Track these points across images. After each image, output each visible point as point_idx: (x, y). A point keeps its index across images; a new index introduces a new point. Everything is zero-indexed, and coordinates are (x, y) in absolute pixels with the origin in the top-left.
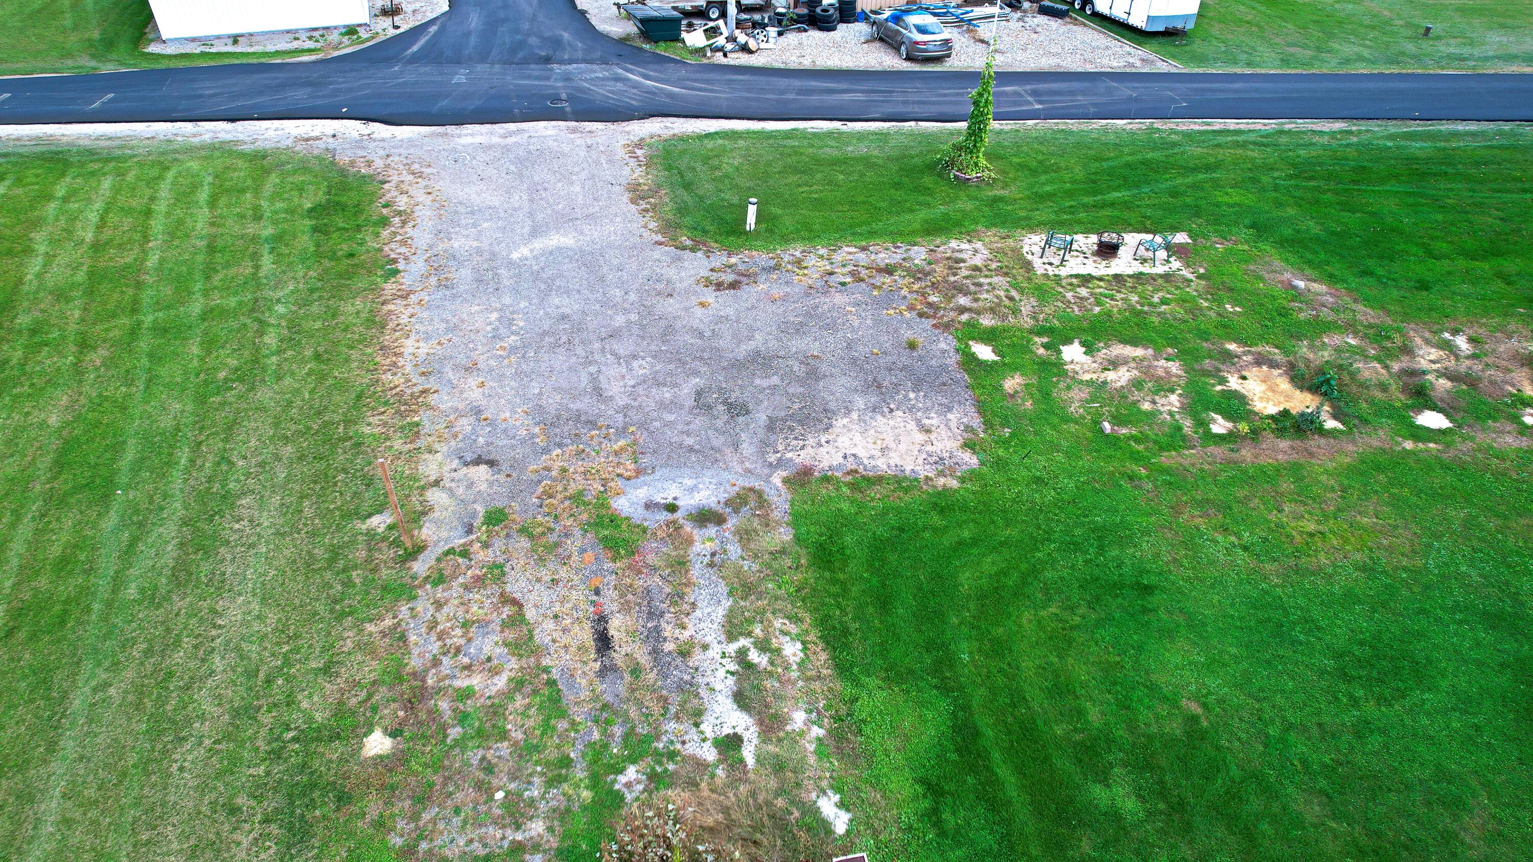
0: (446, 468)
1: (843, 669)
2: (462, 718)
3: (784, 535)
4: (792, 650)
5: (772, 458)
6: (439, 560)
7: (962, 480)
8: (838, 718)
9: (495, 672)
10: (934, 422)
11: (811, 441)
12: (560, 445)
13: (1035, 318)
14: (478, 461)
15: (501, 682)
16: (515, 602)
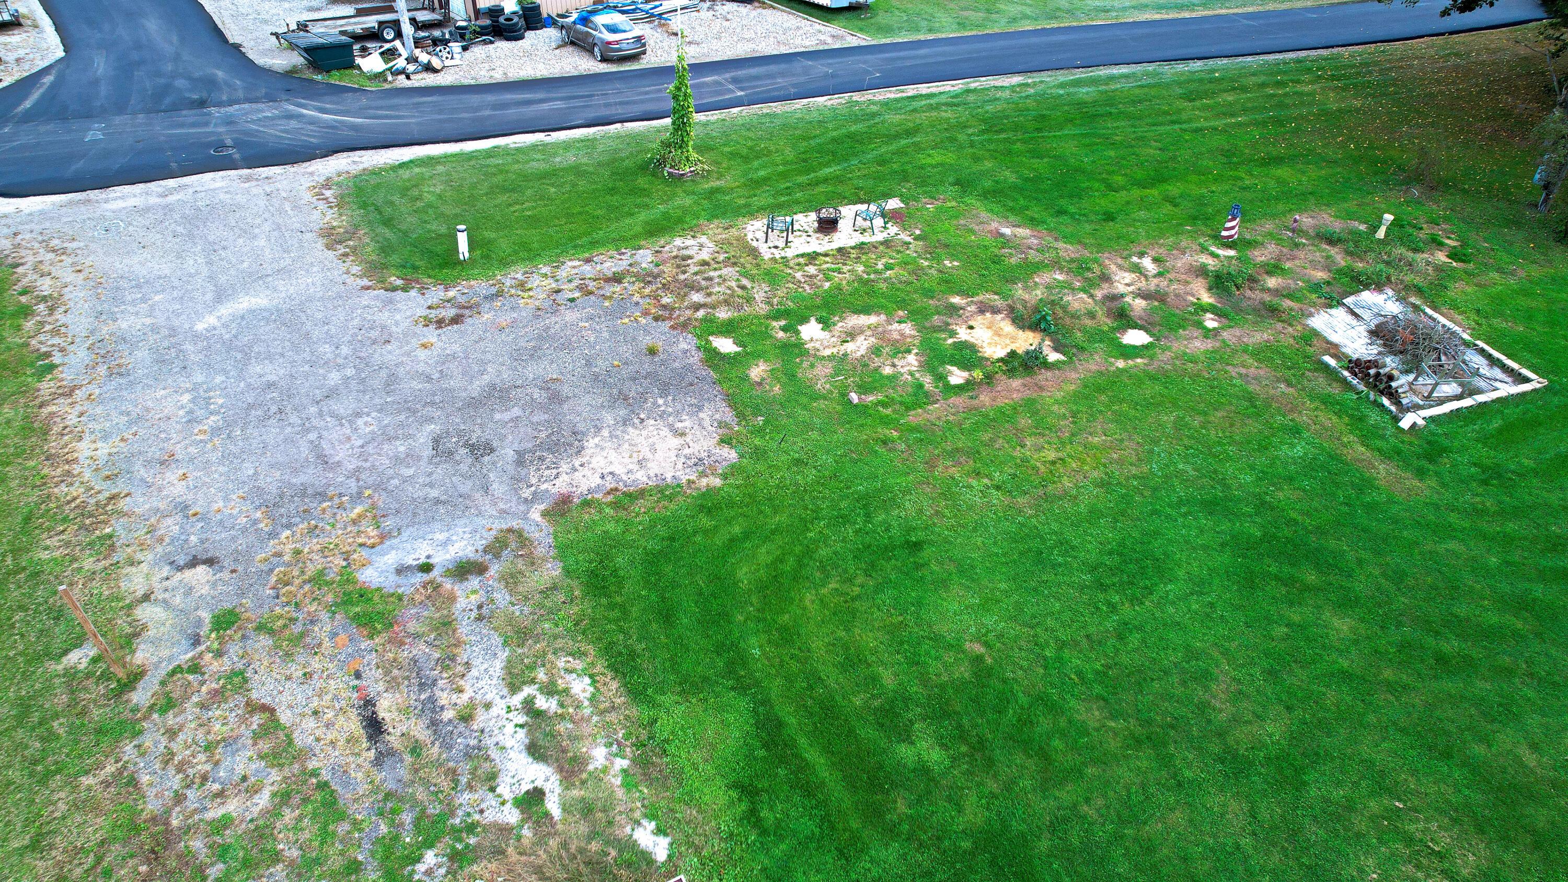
0: (155, 579)
1: (636, 694)
2: (221, 852)
3: (552, 571)
4: (581, 687)
5: (527, 493)
6: (163, 683)
7: (724, 477)
8: (640, 745)
9: (255, 790)
10: (688, 424)
11: (565, 467)
12: (288, 526)
13: (769, 303)
14: (193, 563)
15: (263, 800)
16: (264, 708)
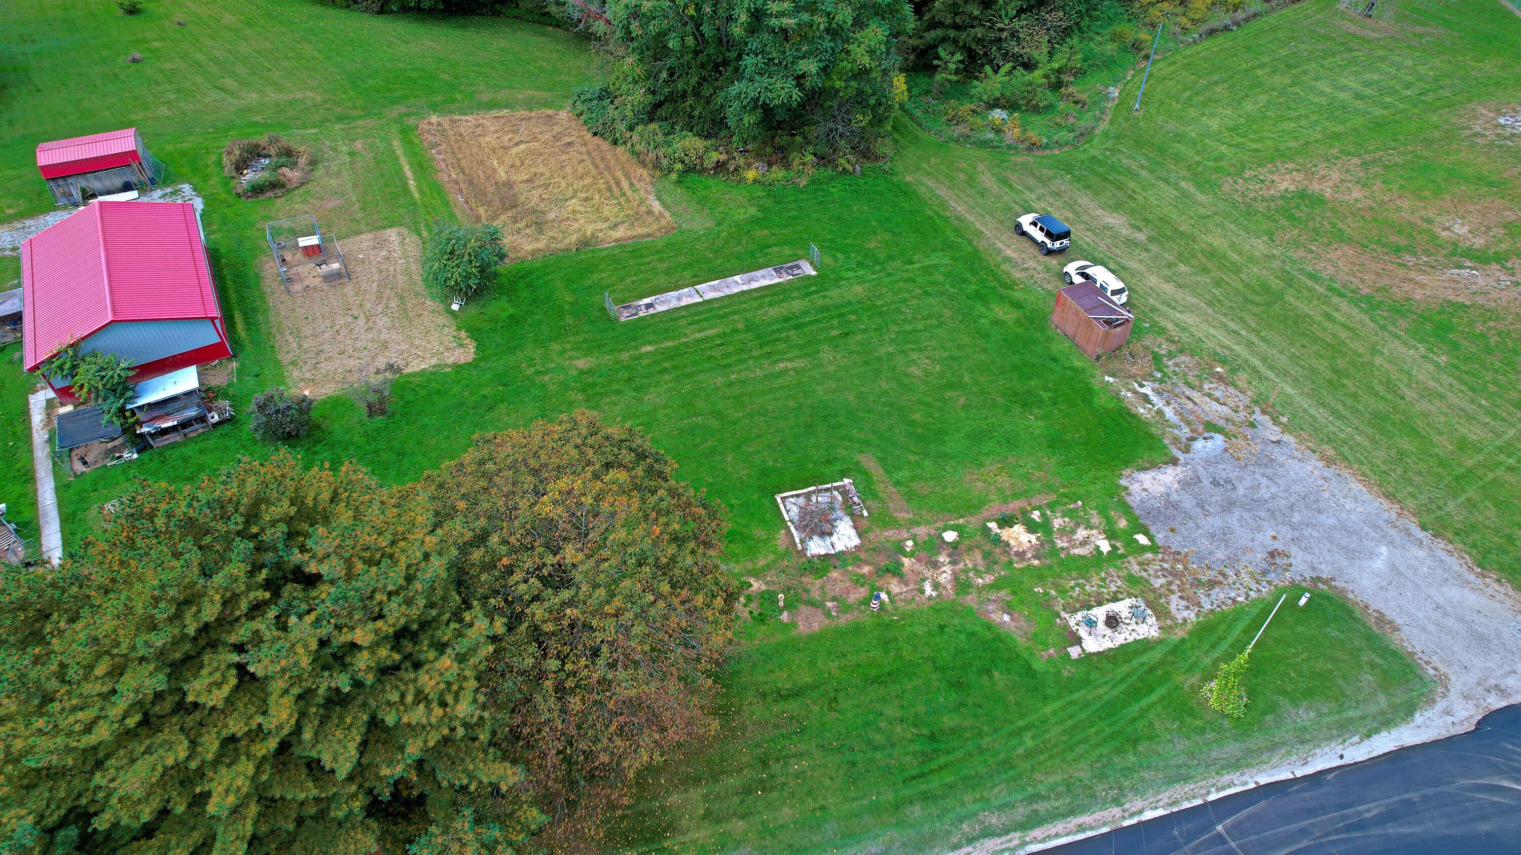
14: (1278, 442)
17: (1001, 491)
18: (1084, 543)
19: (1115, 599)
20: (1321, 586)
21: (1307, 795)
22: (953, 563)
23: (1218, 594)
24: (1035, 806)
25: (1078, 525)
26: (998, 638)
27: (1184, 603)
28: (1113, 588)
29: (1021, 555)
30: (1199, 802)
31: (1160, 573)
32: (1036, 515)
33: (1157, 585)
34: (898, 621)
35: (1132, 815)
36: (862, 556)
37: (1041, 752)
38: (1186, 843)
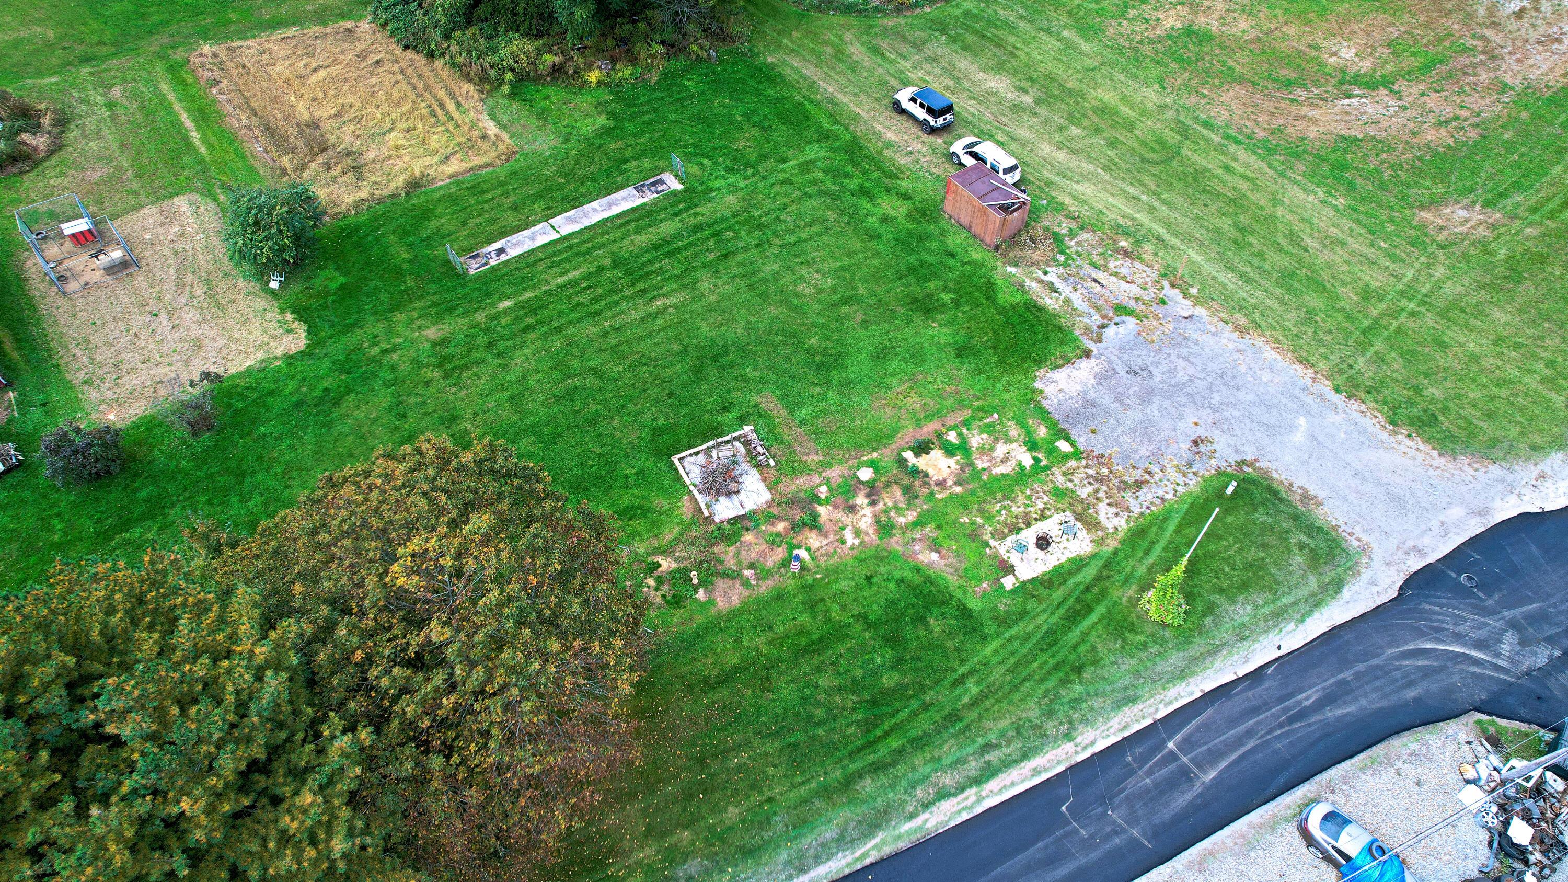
0: (1197, 312)
5: (1103, 358)
6: (1163, 286)
7: (1036, 376)
11: (1096, 370)
14: (1190, 317)
17: (913, 414)
18: (1004, 461)
19: (1043, 517)
20: (1245, 468)
21: (1250, 694)
22: (873, 503)
23: (1147, 495)
24: (987, 757)
25: (996, 440)
26: (929, 580)
27: (1113, 510)
28: (1040, 505)
29: (941, 484)
30: (1148, 721)
31: (1085, 482)
32: (952, 437)
33: (1084, 496)
34: (823, 579)
35: (1085, 748)
36: (775, 511)
37: (987, 697)
38: (1140, 768)
